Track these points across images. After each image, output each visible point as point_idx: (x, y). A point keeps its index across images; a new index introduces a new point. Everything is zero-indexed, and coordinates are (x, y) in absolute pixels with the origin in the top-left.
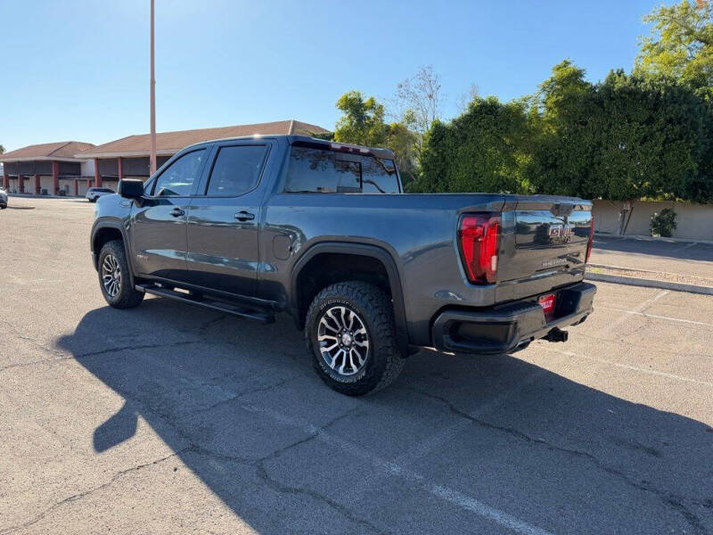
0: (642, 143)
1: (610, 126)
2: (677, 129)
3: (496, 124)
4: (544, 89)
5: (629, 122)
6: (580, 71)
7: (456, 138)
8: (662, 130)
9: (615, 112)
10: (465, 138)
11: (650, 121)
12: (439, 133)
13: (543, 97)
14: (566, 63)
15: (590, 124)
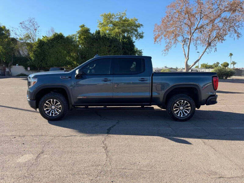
0: (109, 52)
1: (100, 47)
2: (116, 49)
3: (64, 43)
4: (78, 33)
5: (105, 46)
6: (89, 29)
7: (49, 46)
8: (113, 49)
9: (101, 43)
10: (53, 46)
11: (110, 46)
12: (41, 43)
13: (78, 35)
14: (84, 26)
15: (94, 46)
